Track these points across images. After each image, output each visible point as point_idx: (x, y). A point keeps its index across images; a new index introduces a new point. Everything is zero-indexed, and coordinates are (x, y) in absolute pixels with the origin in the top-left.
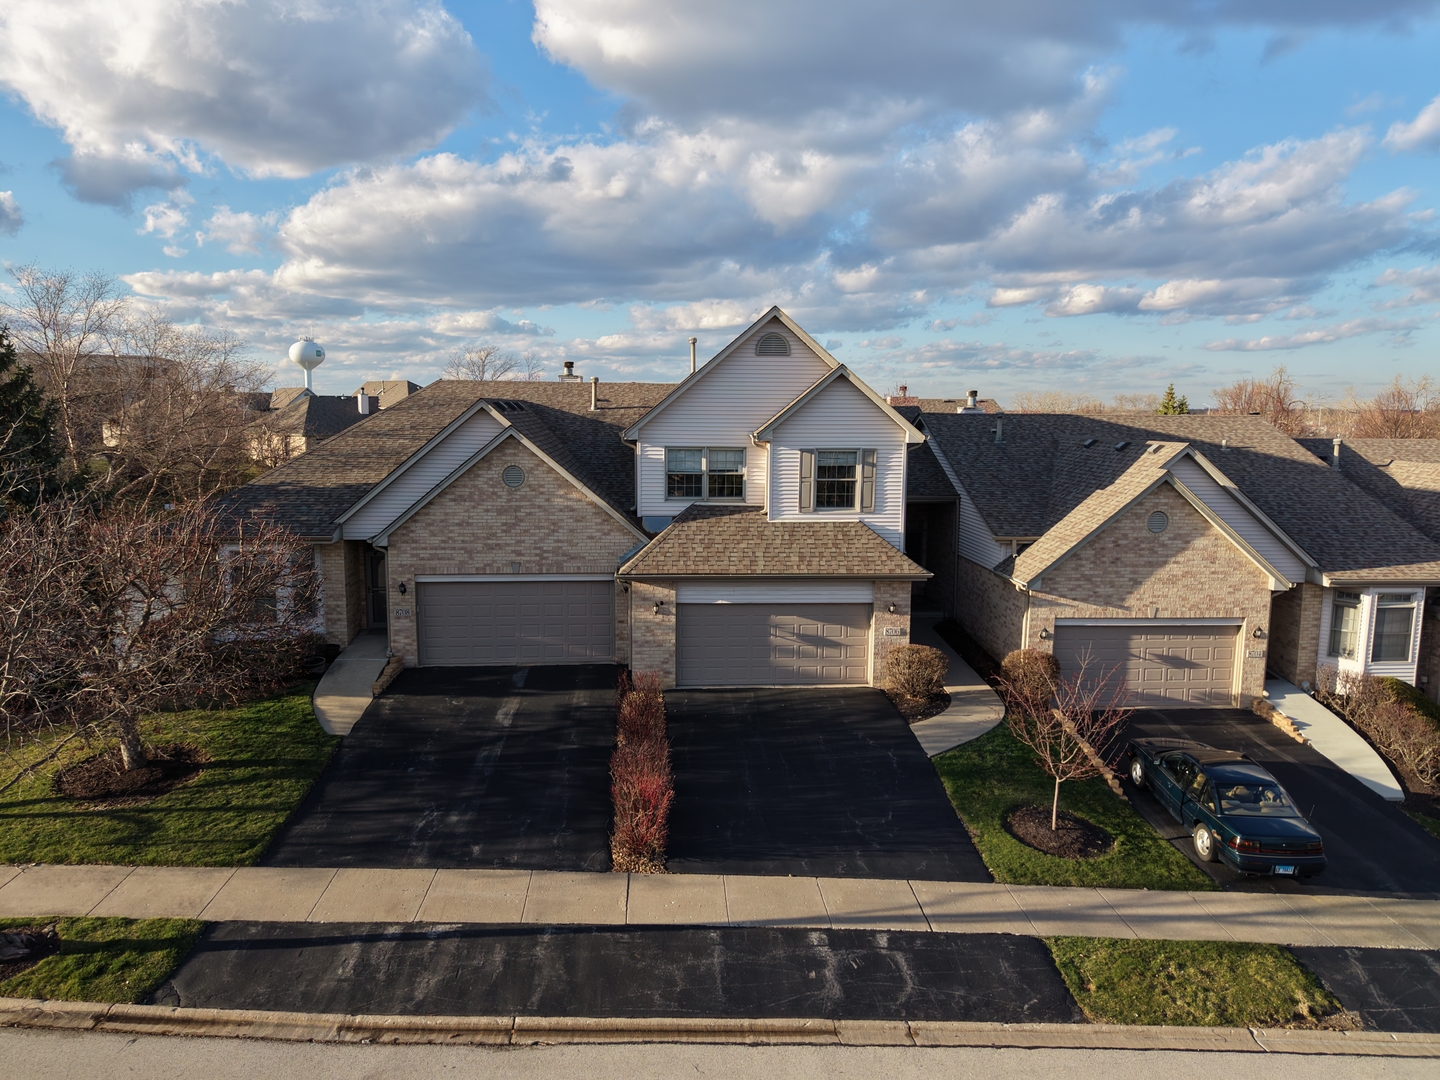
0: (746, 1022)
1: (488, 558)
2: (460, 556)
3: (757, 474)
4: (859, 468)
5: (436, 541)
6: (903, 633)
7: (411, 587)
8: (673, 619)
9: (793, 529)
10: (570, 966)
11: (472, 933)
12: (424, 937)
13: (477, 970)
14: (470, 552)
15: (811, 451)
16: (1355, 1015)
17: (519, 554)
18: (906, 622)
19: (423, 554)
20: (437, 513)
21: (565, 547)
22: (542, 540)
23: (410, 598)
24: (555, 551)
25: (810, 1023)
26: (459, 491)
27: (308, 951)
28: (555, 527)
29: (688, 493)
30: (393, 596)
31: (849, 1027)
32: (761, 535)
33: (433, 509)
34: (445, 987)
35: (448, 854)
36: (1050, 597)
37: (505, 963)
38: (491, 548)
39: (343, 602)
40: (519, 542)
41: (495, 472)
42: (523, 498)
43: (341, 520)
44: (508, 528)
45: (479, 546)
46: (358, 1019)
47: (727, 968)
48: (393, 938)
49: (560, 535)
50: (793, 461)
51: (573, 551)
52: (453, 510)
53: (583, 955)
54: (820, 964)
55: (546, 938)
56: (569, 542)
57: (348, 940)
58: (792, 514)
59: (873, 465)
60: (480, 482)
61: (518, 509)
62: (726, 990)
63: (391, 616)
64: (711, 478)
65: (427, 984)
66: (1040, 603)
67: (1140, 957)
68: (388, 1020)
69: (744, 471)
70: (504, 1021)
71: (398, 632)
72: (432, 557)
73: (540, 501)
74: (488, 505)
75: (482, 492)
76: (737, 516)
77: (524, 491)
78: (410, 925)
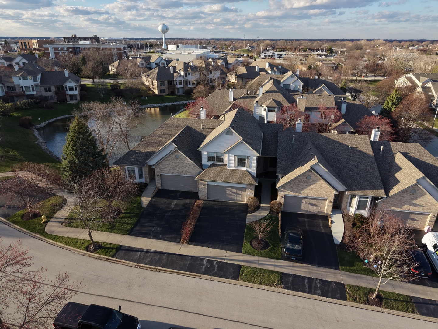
0: (188, 273)
1: (173, 171)
2: (168, 170)
3: (226, 158)
4: (246, 159)
5: (163, 167)
6: (252, 194)
7: (159, 175)
8: (206, 187)
9: (232, 170)
10: (167, 260)
11: (156, 252)
12: (149, 252)
13: (155, 259)
14: (170, 170)
15: (236, 156)
16: (283, 286)
17: (179, 171)
18: (253, 192)
19: (161, 169)
20: (164, 162)
21: (187, 170)
22: (183, 169)
23: (159, 177)
24: (185, 171)
25: (197, 274)
26: (167, 159)
27: (133, 252)
28: (185, 166)
29: (212, 161)
30: (156, 176)
31: (203, 276)
32: (225, 172)
33: (163, 162)
34: (150, 261)
35: (156, 236)
36: (284, 190)
37: (159, 258)
38: (174, 169)
39: (148, 176)
40: (179, 169)
41: (174, 156)
42: (179, 161)
43: (147, 162)
44: (177, 166)
45: (171, 169)
46: (138, 264)
47: (190, 264)
48: (145, 252)
49: (186, 168)
50: (232, 157)
51: (189, 171)
52: (166, 162)
53: (170, 259)
54: (203, 265)
55: (166, 255)
56: (188, 169)
57: (139, 251)
58: (232, 167)
59: (249, 159)
60: (171, 157)
61: (178, 163)
62: (188, 267)
63: (156, 180)
64: (217, 158)
65: (148, 260)
66: (282, 191)
67: (255, 271)
68: (142, 265)
69: (223, 157)
70: (156, 267)
71: (157, 183)
72: (163, 170)
73: (182, 161)
74: (173, 162)
75: (172, 159)
76: (221, 167)
77: (179, 159)
78: (147, 250)
